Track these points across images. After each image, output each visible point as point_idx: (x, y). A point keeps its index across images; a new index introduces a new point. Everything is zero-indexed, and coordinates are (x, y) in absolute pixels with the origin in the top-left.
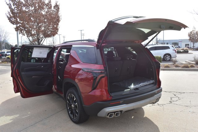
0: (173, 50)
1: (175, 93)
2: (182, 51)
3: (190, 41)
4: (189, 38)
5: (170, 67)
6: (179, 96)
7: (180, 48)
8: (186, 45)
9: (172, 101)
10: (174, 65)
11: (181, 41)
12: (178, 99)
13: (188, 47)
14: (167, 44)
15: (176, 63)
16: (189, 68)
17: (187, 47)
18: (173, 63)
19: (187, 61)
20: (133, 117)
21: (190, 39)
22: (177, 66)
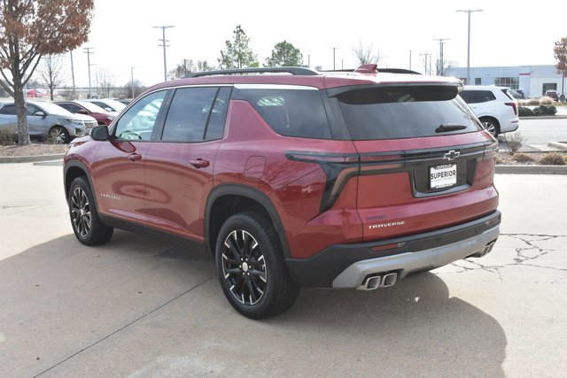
0: (507, 104)
1: (528, 238)
2: (532, 108)
3: (559, 73)
4: (557, 62)
5: (501, 163)
6: (541, 244)
7: (523, 97)
8: (546, 87)
9: (521, 258)
10: (512, 154)
11: (529, 72)
12: (538, 253)
13: (554, 96)
14: (478, 81)
15: (521, 150)
16: (564, 164)
17: (549, 95)
18: (508, 150)
19: (554, 142)
20: (417, 299)
21: (561, 67)
22: (522, 159)
